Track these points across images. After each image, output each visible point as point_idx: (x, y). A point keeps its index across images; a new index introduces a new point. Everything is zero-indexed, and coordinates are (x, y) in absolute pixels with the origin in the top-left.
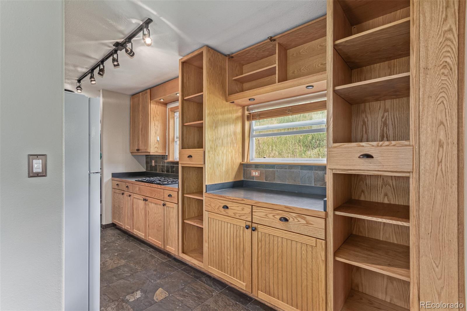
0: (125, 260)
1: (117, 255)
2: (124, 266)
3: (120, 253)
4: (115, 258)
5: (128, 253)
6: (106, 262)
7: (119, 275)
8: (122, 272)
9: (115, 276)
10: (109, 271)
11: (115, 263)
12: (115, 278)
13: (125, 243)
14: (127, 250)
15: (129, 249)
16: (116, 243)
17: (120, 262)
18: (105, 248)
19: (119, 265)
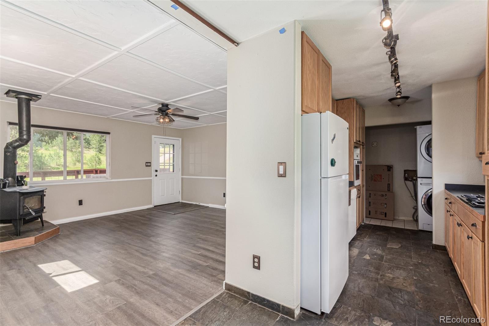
0: (417, 288)
1: (415, 279)
2: (408, 293)
3: (421, 279)
4: (409, 281)
5: (428, 285)
6: (397, 278)
7: (394, 296)
8: (400, 296)
9: (389, 295)
10: (389, 287)
11: (404, 284)
12: (386, 296)
13: (440, 273)
14: (433, 281)
15: (434, 282)
16: (429, 268)
17: (408, 287)
18: (412, 267)
19: (405, 289)
